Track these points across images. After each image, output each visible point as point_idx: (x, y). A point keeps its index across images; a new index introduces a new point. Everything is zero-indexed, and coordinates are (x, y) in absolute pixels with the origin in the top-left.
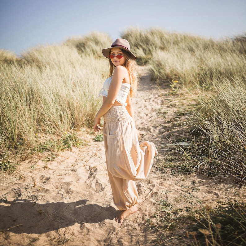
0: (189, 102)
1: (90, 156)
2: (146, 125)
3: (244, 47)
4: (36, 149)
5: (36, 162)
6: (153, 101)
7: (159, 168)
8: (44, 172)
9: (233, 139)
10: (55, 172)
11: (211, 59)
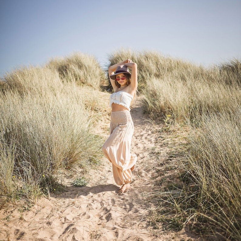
0: (181, 140)
1: (67, 205)
2: (137, 168)
3: (229, 77)
4: (13, 195)
5: (12, 212)
6: (146, 138)
7: (151, 222)
8: (20, 225)
9: (220, 188)
10: (30, 226)
11: (201, 90)
